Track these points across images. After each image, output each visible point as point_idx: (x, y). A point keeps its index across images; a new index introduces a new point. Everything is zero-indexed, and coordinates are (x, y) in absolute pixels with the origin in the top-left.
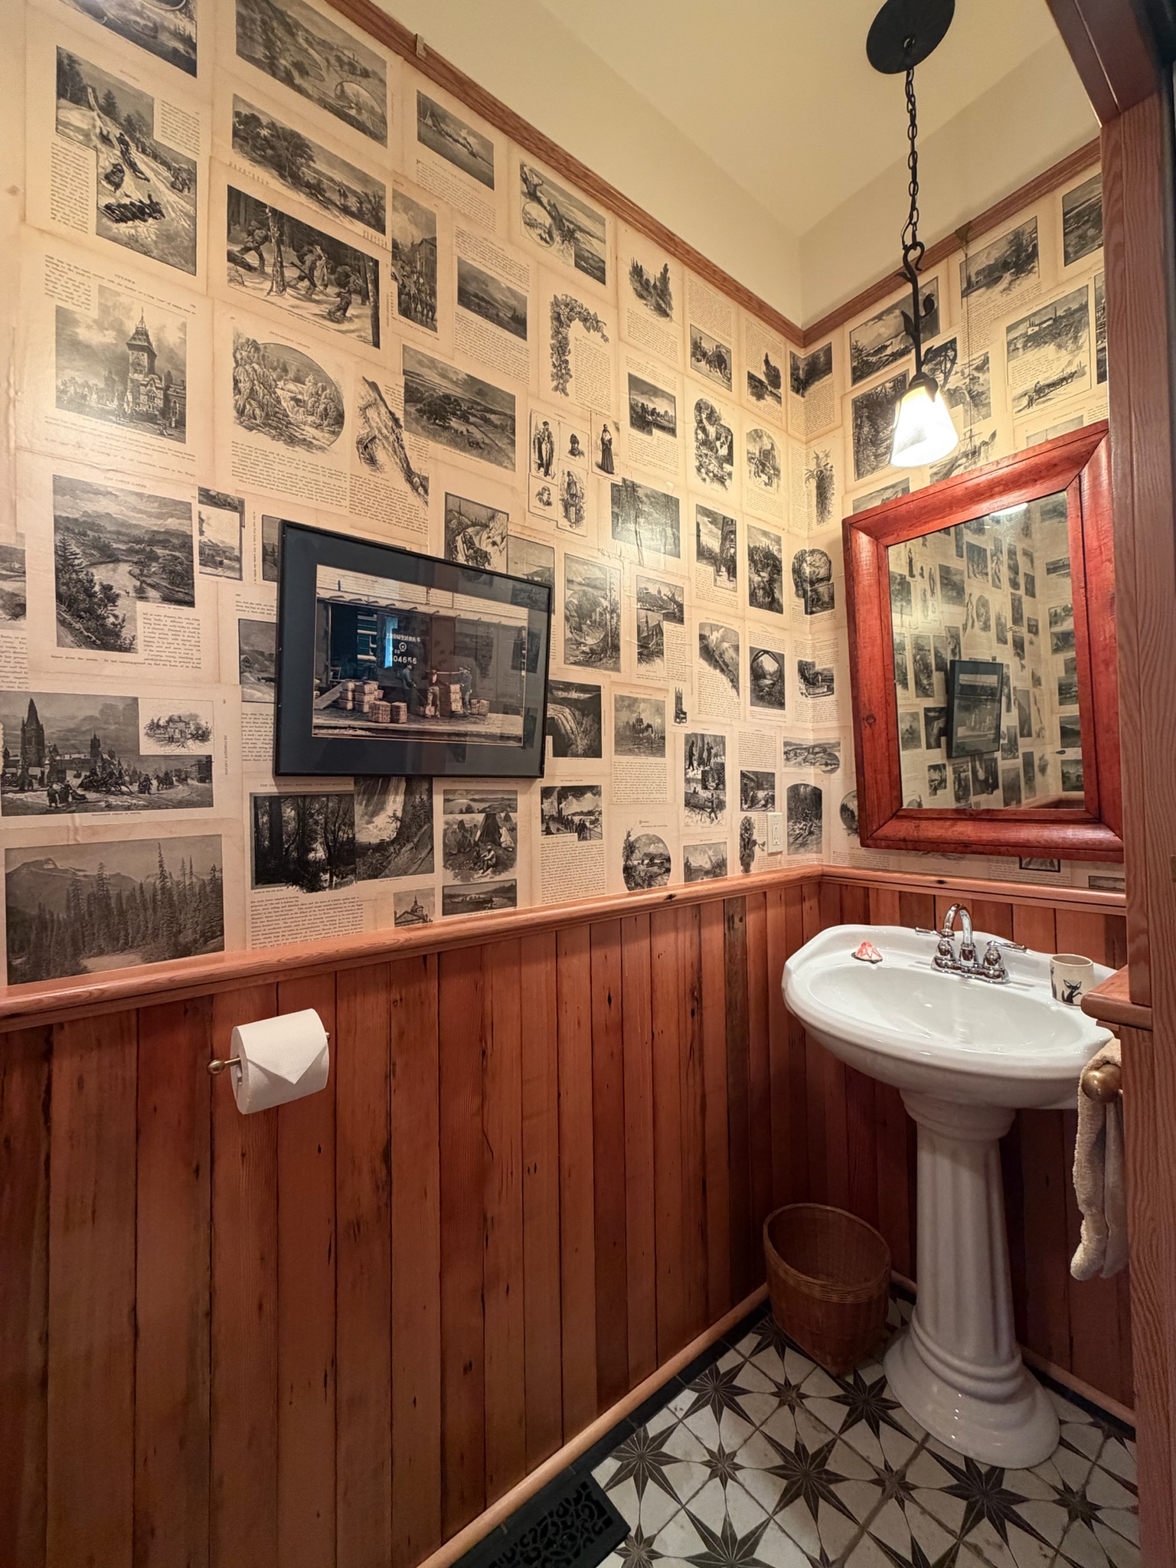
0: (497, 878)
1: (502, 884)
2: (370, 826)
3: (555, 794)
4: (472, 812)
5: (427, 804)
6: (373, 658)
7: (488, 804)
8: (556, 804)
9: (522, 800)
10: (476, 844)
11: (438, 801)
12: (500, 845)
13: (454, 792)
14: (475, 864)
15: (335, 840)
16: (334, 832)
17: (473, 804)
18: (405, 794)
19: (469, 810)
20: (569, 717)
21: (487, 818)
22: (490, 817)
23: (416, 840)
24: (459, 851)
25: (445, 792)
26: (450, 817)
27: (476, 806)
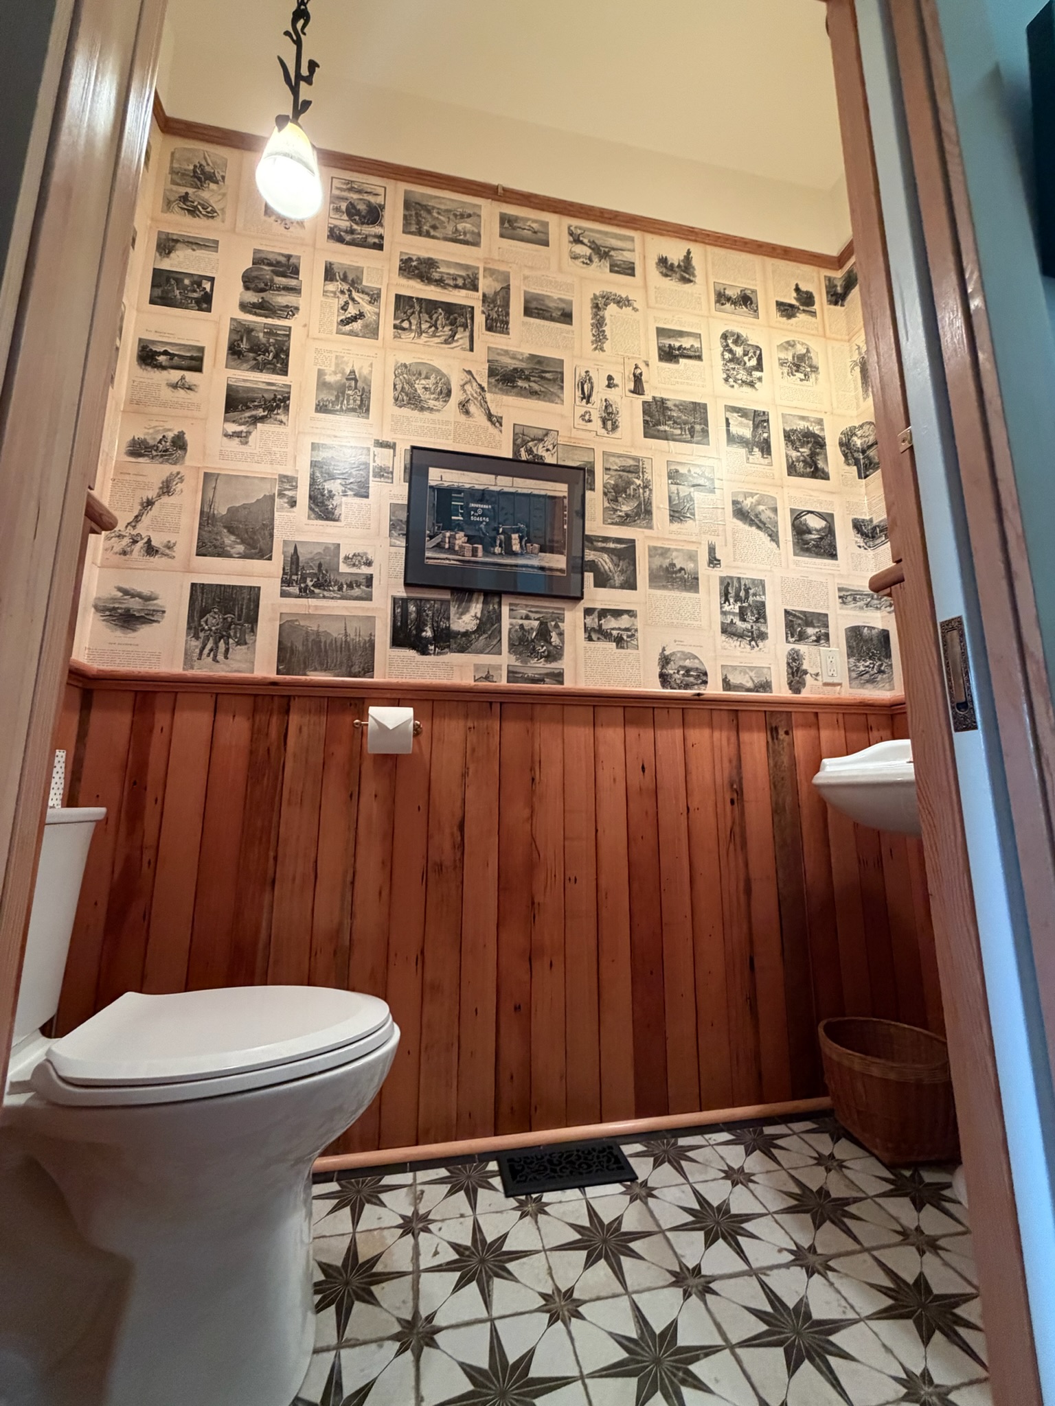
0: (548, 666)
1: (552, 670)
2: (460, 621)
3: (596, 613)
4: (530, 619)
5: (498, 611)
6: (461, 518)
7: (541, 615)
8: (596, 620)
9: (568, 615)
10: (533, 641)
11: (505, 610)
12: (551, 643)
13: (516, 605)
14: (532, 654)
15: (438, 627)
16: (437, 622)
17: (530, 614)
18: (483, 603)
19: (527, 618)
20: (608, 560)
21: (541, 623)
22: (543, 624)
23: (489, 632)
24: (520, 644)
25: (511, 604)
26: (514, 621)
27: (532, 615)
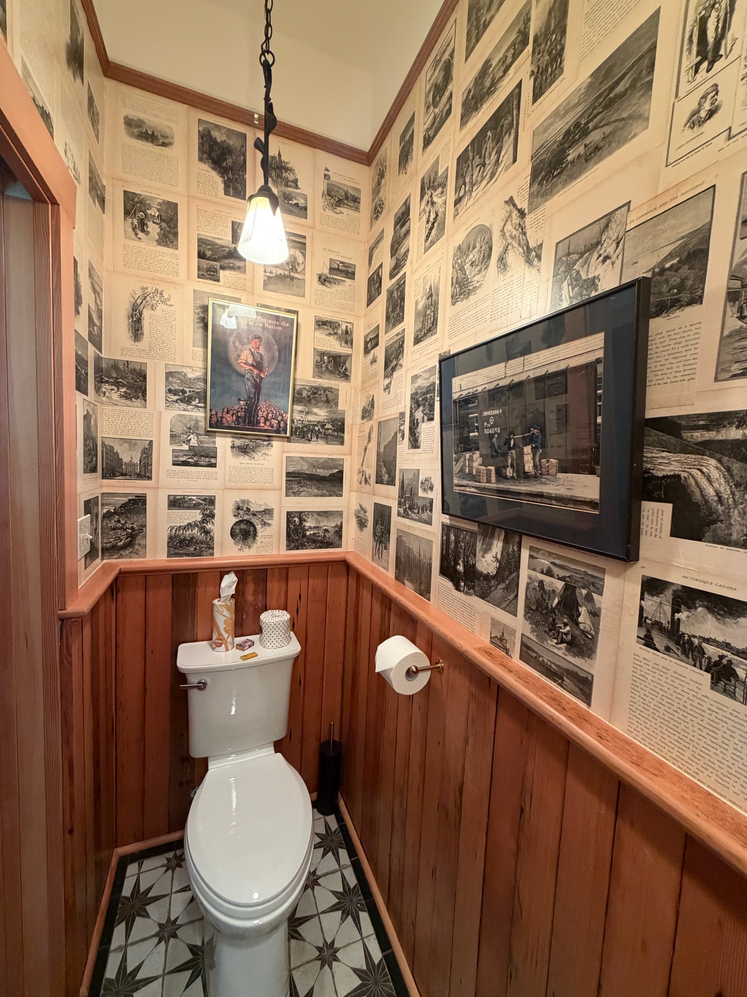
0: (570, 658)
2: (483, 559)
3: (669, 594)
4: (552, 576)
5: (517, 555)
6: (476, 434)
7: (568, 574)
9: (610, 582)
11: (525, 554)
12: (577, 624)
13: (538, 550)
14: (550, 630)
15: (467, 562)
16: (467, 556)
17: (554, 569)
18: (504, 541)
19: (549, 573)
21: (567, 587)
22: (570, 589)
23: (507, 582)
25: (531, 549)
26: (533, 573)
27: (556, 571)
